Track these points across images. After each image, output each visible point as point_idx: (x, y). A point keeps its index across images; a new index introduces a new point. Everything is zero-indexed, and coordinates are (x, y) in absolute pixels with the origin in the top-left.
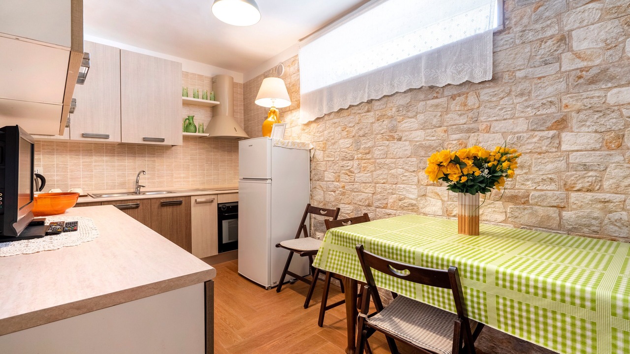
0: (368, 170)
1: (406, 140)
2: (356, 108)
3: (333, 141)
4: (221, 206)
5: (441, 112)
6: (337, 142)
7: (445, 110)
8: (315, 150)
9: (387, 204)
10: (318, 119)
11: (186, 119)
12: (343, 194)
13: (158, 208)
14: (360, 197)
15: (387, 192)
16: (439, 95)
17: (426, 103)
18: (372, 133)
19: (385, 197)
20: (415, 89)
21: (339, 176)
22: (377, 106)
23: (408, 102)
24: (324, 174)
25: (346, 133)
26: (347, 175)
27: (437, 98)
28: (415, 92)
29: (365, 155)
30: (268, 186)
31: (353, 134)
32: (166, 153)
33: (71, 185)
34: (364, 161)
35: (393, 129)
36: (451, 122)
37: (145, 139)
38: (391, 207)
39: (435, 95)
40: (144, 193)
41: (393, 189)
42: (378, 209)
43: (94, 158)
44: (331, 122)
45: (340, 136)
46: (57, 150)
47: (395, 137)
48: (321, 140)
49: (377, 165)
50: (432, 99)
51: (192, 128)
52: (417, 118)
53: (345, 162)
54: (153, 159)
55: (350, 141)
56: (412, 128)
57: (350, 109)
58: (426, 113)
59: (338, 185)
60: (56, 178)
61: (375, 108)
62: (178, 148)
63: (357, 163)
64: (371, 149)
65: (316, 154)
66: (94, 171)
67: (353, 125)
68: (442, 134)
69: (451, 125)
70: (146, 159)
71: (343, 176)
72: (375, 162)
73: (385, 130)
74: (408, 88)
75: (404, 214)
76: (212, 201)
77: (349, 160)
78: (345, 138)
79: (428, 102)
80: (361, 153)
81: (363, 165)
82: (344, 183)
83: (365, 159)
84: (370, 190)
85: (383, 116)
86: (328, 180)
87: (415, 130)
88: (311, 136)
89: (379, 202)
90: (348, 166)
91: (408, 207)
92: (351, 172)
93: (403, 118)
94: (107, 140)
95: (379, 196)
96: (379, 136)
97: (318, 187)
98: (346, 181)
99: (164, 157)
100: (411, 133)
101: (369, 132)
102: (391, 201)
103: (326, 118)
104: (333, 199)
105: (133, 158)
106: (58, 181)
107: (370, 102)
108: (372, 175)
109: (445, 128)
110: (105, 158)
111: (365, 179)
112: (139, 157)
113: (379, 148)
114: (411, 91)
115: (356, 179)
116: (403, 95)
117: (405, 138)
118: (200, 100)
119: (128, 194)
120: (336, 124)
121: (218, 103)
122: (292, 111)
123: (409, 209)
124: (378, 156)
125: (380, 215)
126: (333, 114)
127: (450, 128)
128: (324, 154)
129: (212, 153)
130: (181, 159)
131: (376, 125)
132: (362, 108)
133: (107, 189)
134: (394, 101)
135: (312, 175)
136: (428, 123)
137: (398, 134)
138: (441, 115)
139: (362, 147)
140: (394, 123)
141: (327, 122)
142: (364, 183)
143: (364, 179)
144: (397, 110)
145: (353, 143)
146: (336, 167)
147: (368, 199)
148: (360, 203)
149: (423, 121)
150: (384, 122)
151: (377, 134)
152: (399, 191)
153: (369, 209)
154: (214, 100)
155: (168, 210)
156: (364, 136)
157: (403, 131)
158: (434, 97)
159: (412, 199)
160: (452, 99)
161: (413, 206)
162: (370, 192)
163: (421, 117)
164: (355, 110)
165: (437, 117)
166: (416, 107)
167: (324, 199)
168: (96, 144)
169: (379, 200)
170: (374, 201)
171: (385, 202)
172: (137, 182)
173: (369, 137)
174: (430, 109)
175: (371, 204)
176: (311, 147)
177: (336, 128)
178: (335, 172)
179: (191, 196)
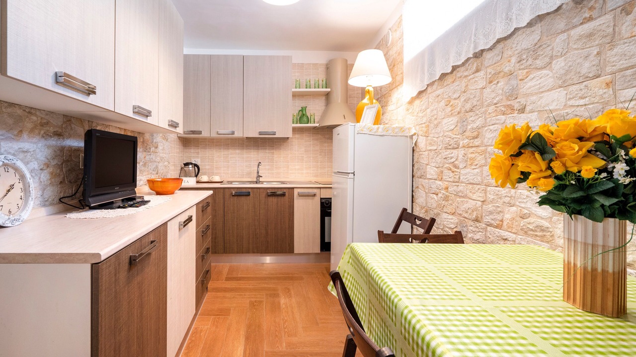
0: (475, 164)
1: (532, 111)
2: (462, 69)
3: (436, 122)
4: (323, 201)
5: (600, 45)
6: (440, 123)
7: (608, 39)
8: (418, 136)
9: (502, 221)
10: (421, 93)
11: (300, 111)
12: (446, 198)
13: (265, 198)
14: (466, 206)
15: (502, 201)
16: (595, 13)
17: (569, 36)
18: (482, 105)
19: (499, 209)
20: (548, 14)
21: (442, 172)
22: (489, 59)
23: (536, 41)
24: (426, 168)
25: (450, 109)
26: (450, 172)
27: (590, 19)
28: (548, 18)
29: (472, 141)
30: (350, 182)
31: (458, 109)
32: (283, 145)
33: (216, 173)
34: (471, 150)
35: (513, 95)
36: (624, 63)
37: (260, 133)
38: (509, 227)
39: (587, 15)
40: (262, 183)
41: (511, 197)
42: (489, 228)
43: (231, 151)
44: (434, 95)
45: (443, 114)
46: (209, 145)
47: (515, 108)
48: (424, 121)
49: (488, 155)
50: (582, 24)
51: (305, 119)
52: (551, 67)
53: (449, 151)
54: (272, 151)
55: (454, 119)
56: (543, 87)
57: (455, 72)
58: (568, 55)
59: (440, 185)
60: (207, 167)
61: (486, 63)
62: (294, 140)
63: (463, 152)
64: (480, 130)
65: (418, 141)
66: (230, 162)
67: (458, 96)
68: (601, 91)
69: (621, 70)
70: (267, 151)
71: (446, 171)
72: (485, 152)
73: (501, 97)
74: (533, 16)
75: (528, 242)
76: (315, 195)
77: (454, 148)
78: (449, 116)
79: (572, 32)
80: (467, 138)
81: (470, 156)
82: (447, 183)
83: (472, 147)
84: (478, 196)
85: (497, 74)
86: (430, 177)
87: (548, 90)
88: (414, 117)
89: (491, 216)
90: (452, 158)
91: (535, 231)
92: (456, 167)
93: (527, 72)
94: (233, 136)
95: (490, 207)
96: (491, 109)
97: (420, 187)
98: (450, 180)
99: (281, 149)
100: (541, 98)
101: (478, 103)
102: (508, 216)
103: (429, 90)
104: (434, 205)
105: (257, 150)
106: (208, 169)
107: (479, 55)
108: (482, 171)
109: (608, 78)
110: (237, 151)
111: (472, 178)
112: (261, 149)
113: (491, 127)
114: (541, 21)
115: (461, 178)
116: (529, 30)
117: (530, 108)
118: (312, 90)
119: (251, 182)
120: (440, 97)
121: (329, 90)
122: (398, 87)
123: (536, 236)
124: (490, 141)
125: (492, 238)
126: (436, 83)
127: (618, 75)
128: (426, 140)
129: (326, 145)
130: (296, 151)
131: (488, 90)
132: (470, 67)
133: (238, 177)
134: (514, 46)
135: (414, 170)
136: (573, 73)
137: (520, 102)
138: (598, 53)
139: (469, 127)
140: (514, 82)
141: (430, 96)
142: (471, 184)
143: (470, 178)
144: (519, 59)
145: (458, 122)
146: (439, 160)
147: (476, 209)
148: (466, 215)
149: (563, 72)
150: (499, 84)
151: (489, 105)
152: (520, 200)
153: (478, 225)
154: (326, 88)
155: (274, 200)
156: (471, 110)
157: (527, 95)
158: (585, 18)
159: (542, 218)
160: (623, 14)
161: (543, 230)
162: (479, 199)
163: (559, 65)
164: (461, 72)
165: (592, 58)
166: (550, 48)
167: (426, 204)
168: (232, 139)
169: (491, 213)
170: (484, 214)
171: (499, 217)
172: (258, 173)
173: (478, 112)
174: (575, 46)
175: (479, 219)
176: (413, 131)
177: (439, 102)
178: (437, 166)
179: (294, 188)
